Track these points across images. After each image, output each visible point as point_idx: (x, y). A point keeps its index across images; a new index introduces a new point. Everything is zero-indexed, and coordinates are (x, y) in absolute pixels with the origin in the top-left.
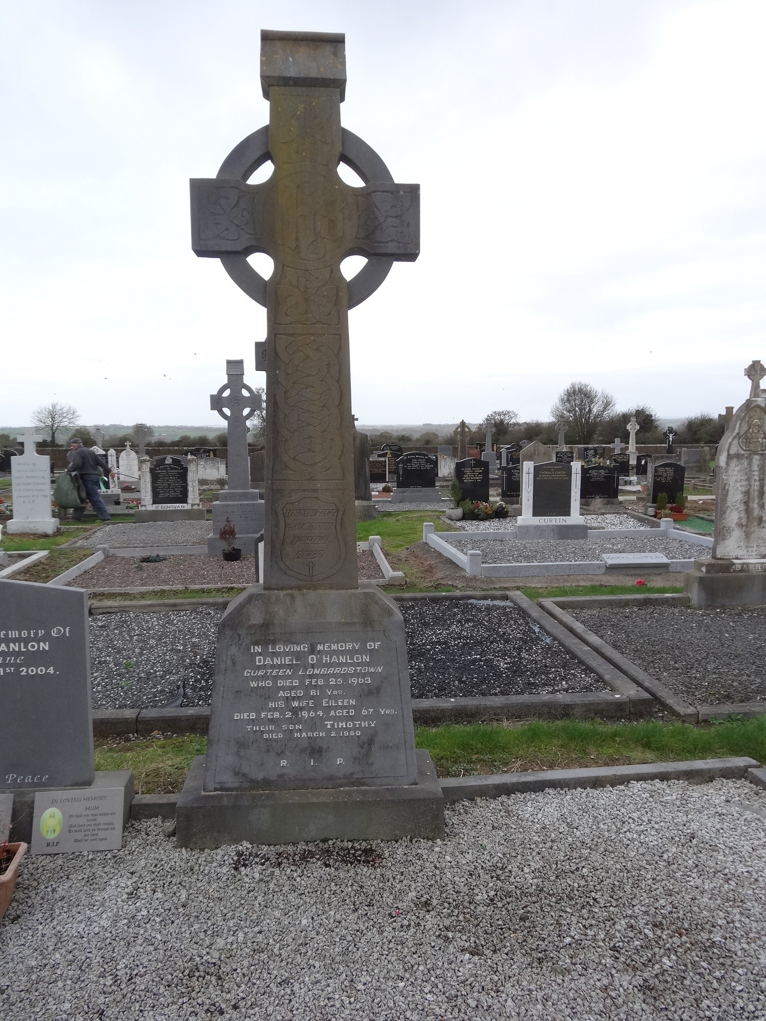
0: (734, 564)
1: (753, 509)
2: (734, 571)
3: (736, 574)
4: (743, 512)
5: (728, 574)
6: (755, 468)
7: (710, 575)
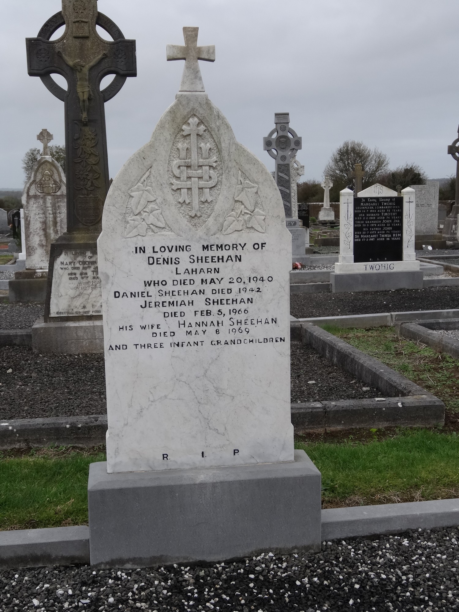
0: (37, 272)
1: (50, 234)
2: (37, 277)
3: (37, 279)
4: (43, 236)
5: (32, 280)
6: (49, 205)
7: (17, 280)
